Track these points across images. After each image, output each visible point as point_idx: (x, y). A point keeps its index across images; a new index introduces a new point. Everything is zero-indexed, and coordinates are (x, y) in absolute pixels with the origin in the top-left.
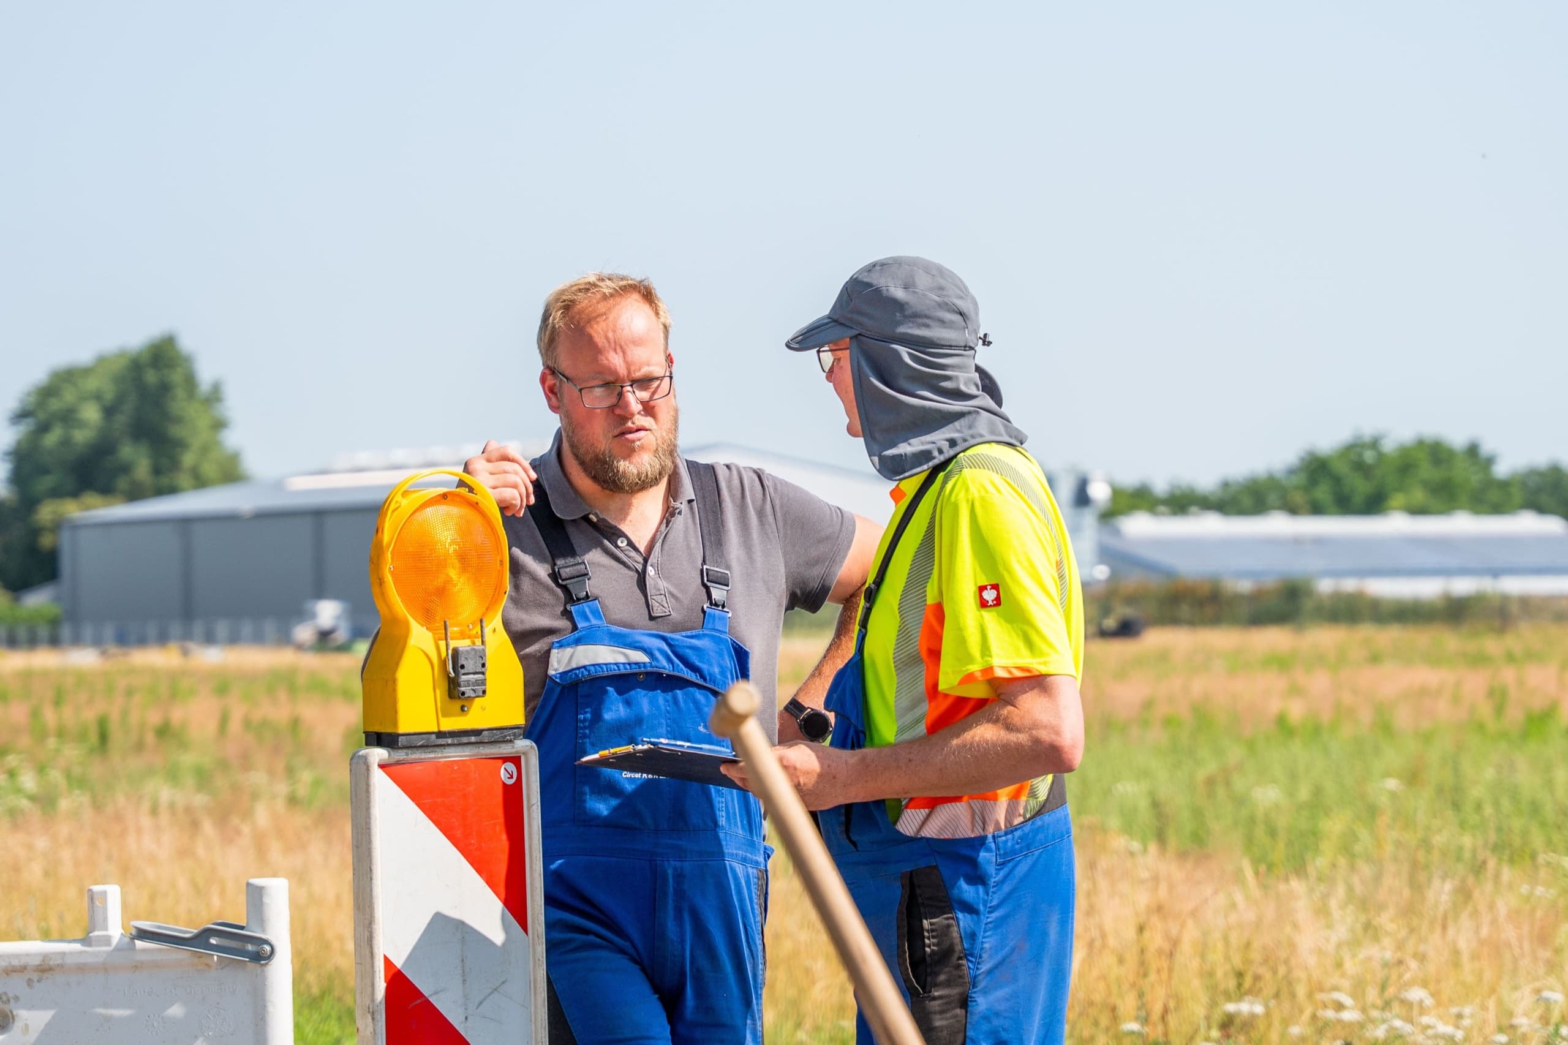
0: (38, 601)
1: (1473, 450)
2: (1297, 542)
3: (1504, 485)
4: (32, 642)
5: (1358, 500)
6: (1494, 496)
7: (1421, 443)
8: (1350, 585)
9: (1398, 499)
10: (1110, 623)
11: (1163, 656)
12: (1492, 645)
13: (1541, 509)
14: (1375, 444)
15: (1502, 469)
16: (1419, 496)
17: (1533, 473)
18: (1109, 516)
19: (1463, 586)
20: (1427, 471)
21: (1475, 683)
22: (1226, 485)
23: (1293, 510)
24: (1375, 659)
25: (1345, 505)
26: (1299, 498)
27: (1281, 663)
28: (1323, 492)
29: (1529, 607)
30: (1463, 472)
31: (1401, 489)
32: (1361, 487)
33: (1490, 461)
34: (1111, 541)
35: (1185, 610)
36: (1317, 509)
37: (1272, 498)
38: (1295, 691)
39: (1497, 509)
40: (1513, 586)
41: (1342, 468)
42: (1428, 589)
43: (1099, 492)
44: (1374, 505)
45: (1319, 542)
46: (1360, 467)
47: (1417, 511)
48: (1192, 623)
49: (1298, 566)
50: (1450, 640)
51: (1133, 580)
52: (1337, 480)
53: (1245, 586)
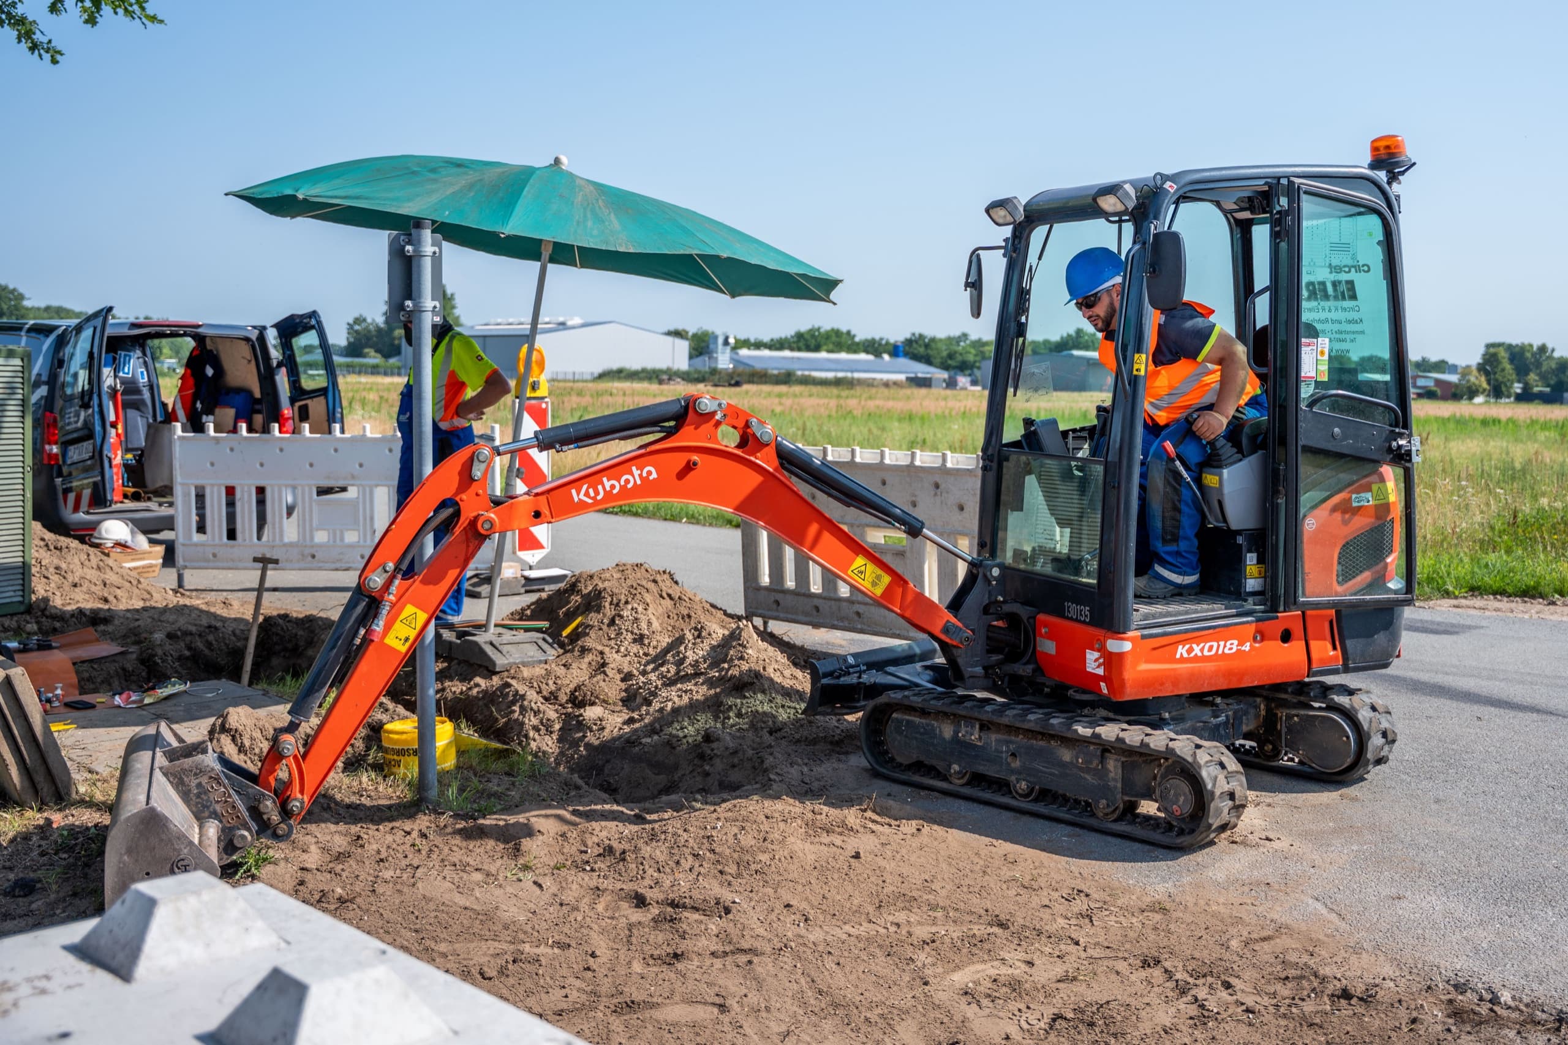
0: (393, 361)
1: (849, 333)
2: (771, 358)
3: (858, 344)
4: (392, 374)
5: (812, 346)
6: (854, 347)
7: (833, 330)
8: (807, 373)
9: (825, 347)
10: (733, 382)
11: (747, 392)
12: (845, 393)
13: (867, 352)
14: (819, 329)
15: (857, 339)
16: (831, 346)
17: (866, 340)
18: (735, 349)
19: (840, 375)
20: (834, 339)
21: (833, 403)
22: (772, 340)
23: (792, 349)
24: (810, 396)
25: (809, 349)
26: (795, 346)
27: (780, 396)
28: (801, 344)
29: (860, 382)
30: (844, 339)
31: (825, 344)
32: (813, 343)
33: (854, 336)
34: (735, 357)
35: (755, 379)
36: (799, 349)
37: (786, 345)
38: (780, 404)
39: (855, 352)
40: (856, 375)
41: (807, 336)
42: (830, 375)
43: (732, 341)
44: (817, 349)
45: (799, 359)
46: (813, 336)
47: (829, 351)
48: (758, 383)
49: (790, 366)
50: (835, 391)
51: (741, 369)
52: (806, 340)
53: (775, 372)
